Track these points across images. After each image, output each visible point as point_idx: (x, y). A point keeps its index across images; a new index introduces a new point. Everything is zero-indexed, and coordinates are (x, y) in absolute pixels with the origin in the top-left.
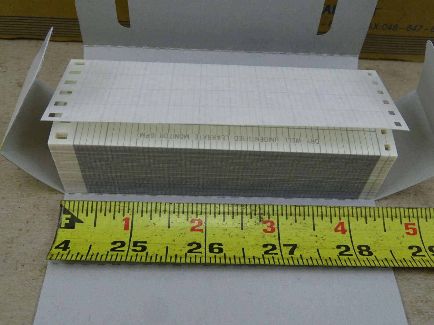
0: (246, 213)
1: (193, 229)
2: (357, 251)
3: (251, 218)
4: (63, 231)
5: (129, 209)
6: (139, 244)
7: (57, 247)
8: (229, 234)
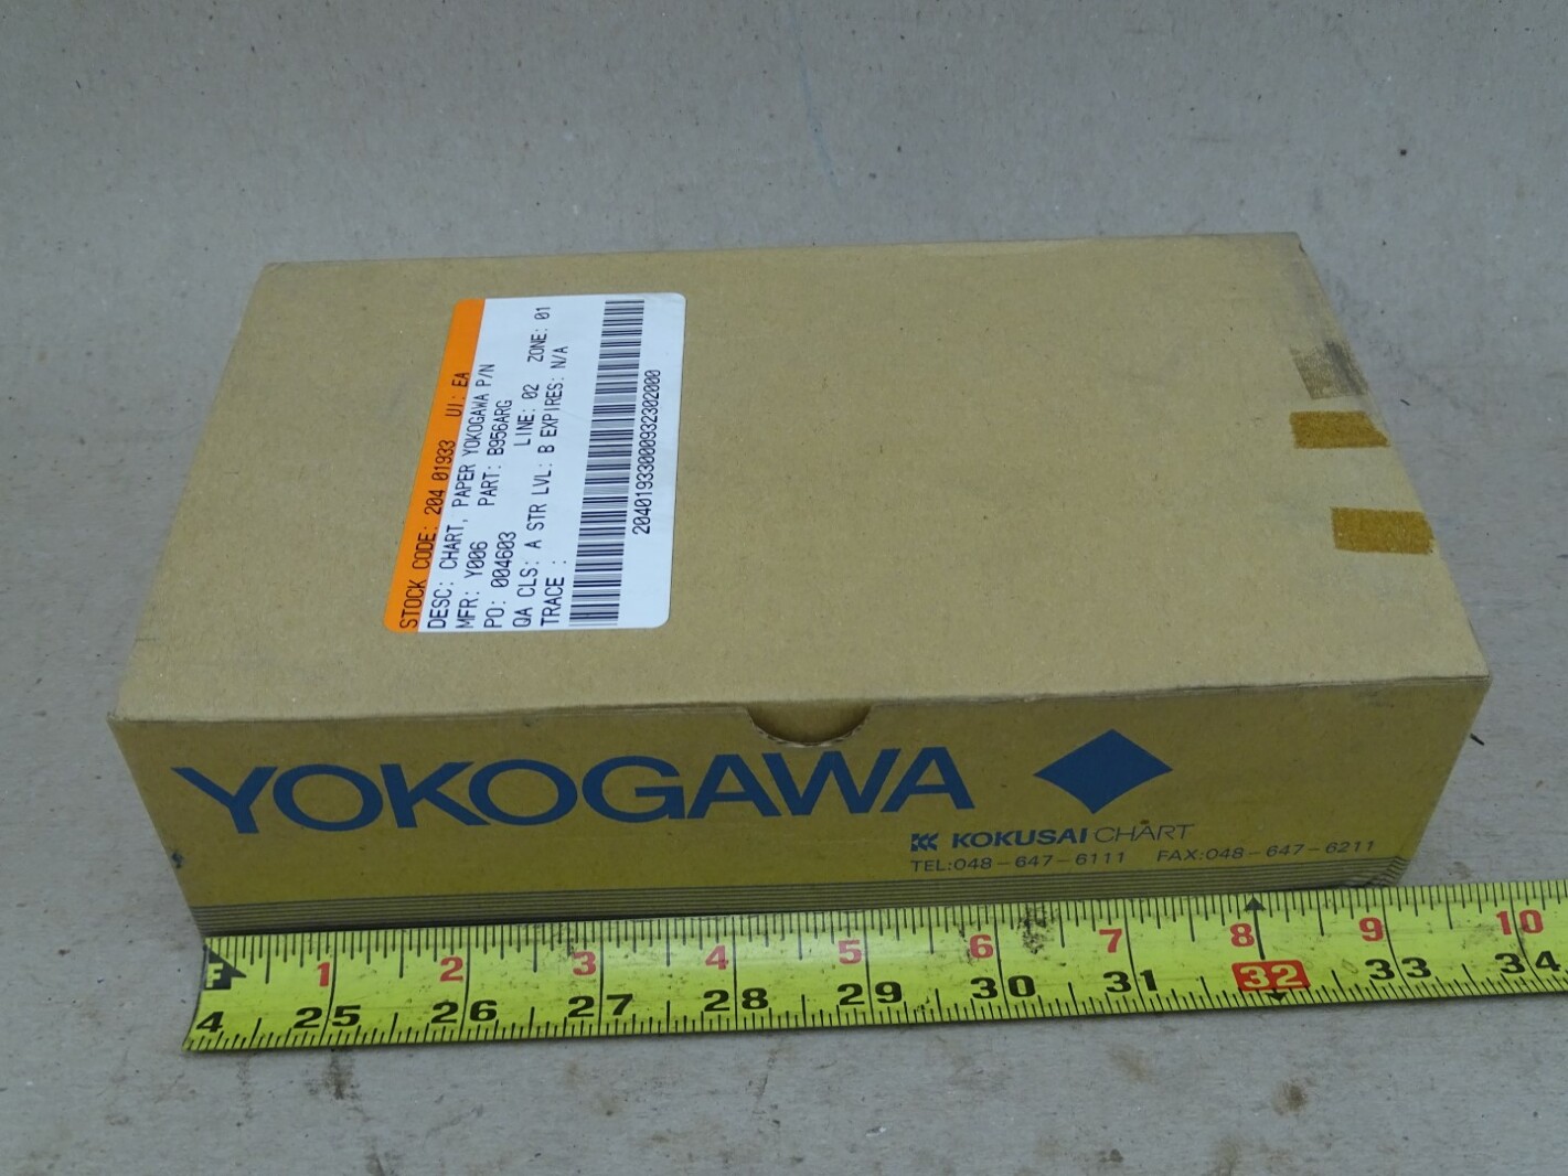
0: (544, 939)
1: (445, 977)
2: (741, 999)
3: (552, 949)
4: (210, 995)
5: (328, 947)
6: (345, 1012)
7: (200, 1026)
8: (511, 983)
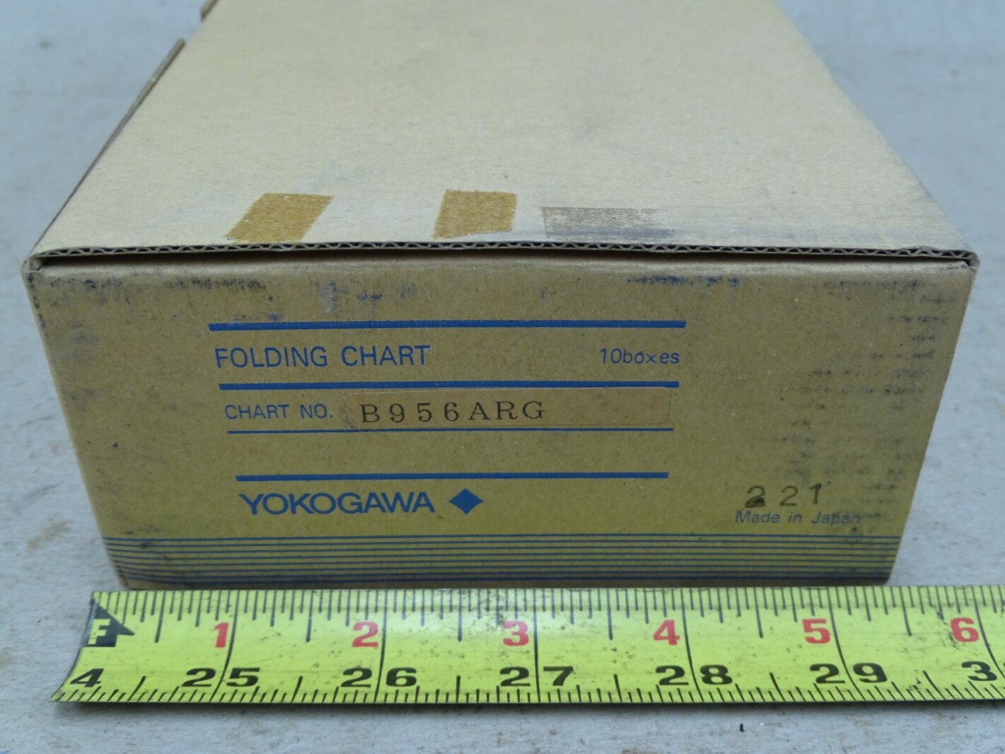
0: (470, 606)
1: (358, 643)
2: (699, 676)
3: (479, 617)
4: (92, 652)
5: (228, 606)
6: (243, 673)
7: (76, 681)
8: (432, 651)
